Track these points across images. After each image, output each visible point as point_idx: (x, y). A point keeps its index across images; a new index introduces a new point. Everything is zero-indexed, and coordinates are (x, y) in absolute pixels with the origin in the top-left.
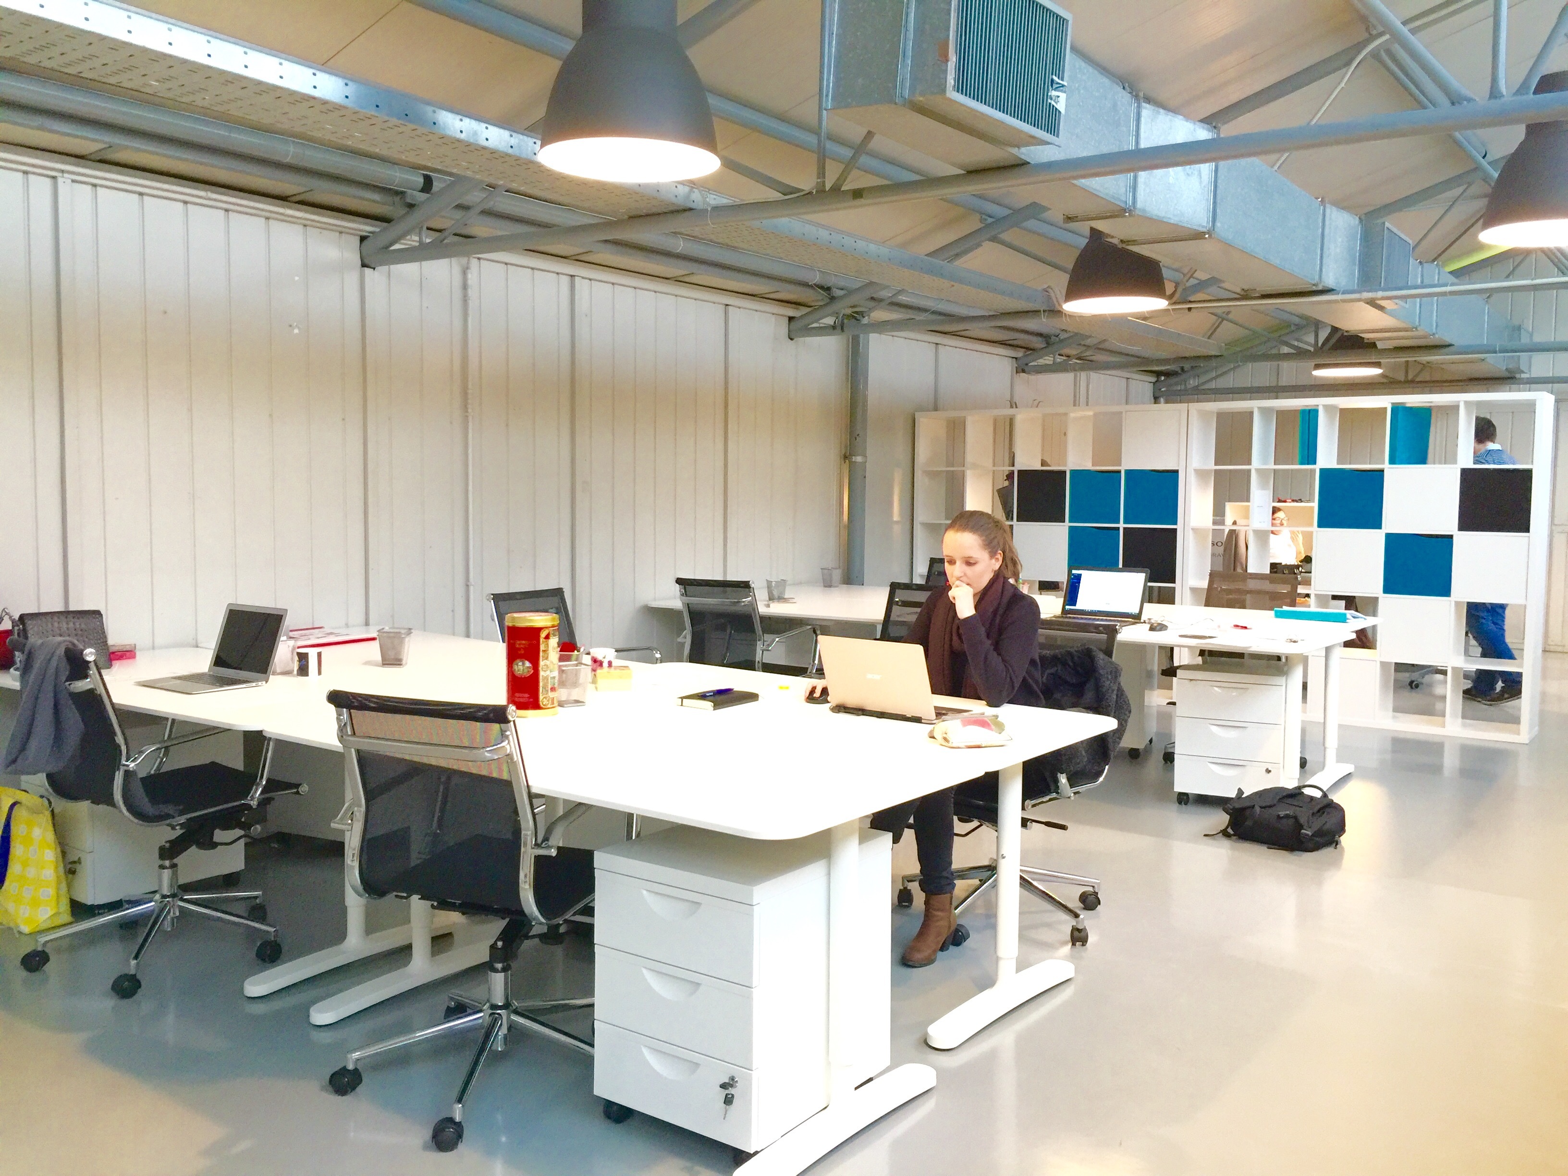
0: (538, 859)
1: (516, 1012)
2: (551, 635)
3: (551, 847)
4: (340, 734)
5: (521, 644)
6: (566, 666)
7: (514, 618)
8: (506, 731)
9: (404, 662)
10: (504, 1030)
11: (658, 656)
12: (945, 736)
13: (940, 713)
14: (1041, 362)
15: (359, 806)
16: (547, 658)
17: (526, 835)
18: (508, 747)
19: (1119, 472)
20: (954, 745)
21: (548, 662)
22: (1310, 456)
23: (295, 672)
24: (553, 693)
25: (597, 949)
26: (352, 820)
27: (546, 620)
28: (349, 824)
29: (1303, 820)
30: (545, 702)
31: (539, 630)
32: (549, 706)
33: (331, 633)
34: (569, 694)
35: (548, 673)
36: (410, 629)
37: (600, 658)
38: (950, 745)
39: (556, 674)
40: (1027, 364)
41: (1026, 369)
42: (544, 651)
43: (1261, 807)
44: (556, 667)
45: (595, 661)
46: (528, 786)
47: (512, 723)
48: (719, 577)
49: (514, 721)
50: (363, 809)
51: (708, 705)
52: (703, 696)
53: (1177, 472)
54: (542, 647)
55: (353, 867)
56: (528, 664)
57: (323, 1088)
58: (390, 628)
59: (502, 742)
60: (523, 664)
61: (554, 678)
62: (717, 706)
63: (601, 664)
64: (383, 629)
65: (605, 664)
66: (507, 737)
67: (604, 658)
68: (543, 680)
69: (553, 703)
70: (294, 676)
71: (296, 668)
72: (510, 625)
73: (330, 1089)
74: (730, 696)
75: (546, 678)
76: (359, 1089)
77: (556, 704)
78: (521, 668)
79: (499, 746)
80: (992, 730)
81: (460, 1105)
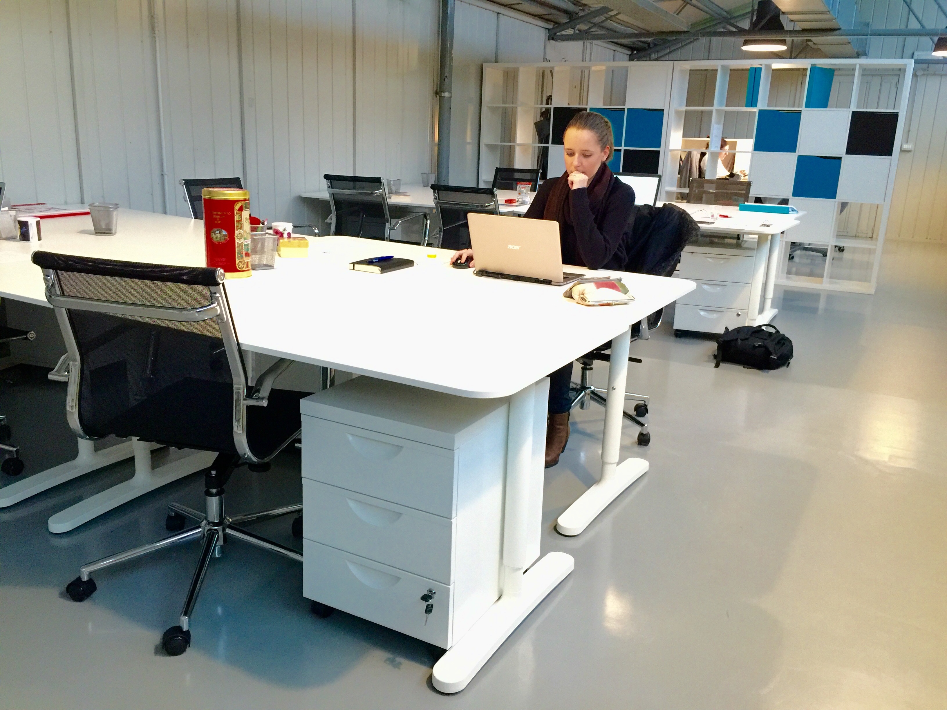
0: (250, 409)
1: (230, 527)
2: (244, 208)
3: (262, 399)
4: (48, 294)
5: (217, 215)
6: (255, 235)
7: (210, 192)
8: (215, 293)
9: (113, 231)
10: (221, 542)
11: (316, 231)
12: (582, 296)
13: (567, 277)
14: (564, 33)
15: (75, 360)
16: (241, 228)
17: (239, 389)
18: (218, 308)
19: (623, 110)
20: (591, 303)
21: (242, 232)
22: (753, 102)
23: (19, 238)
24: (248, 258)
25: (304, 481)
26: (68, 373)
27: (239, 195)
28: (66, 376)
29: (771, 349)
30: (241, 265)
31: (234, 202)
32: (244, 269)
33: (52, 208)
34: (260, 260)
35: (242, 240)
36: (117, 204)
37: (281, 229)
38: (587, 303)
39: (249, 242)
40: (555, 34)
41: (555, 37)
42: (238, 221)
43: (741, 340)
44: (249, 237)
45: (277, 232)
46: (238, 344)
47: (221, 286)
48: (351, 175)
49: (223, 284)
50: (78, 363)
51: (376, 269)
52: (370, 262)
53: (662, 110)
54: (236, 218)
55: (72, 413)
56: (224, 233)
57: (62, 595)
58: (99, 203)
59: (212, 303)
60: (220, 233)
61: (247, 245)
62: (384, 270)
63: (282, 235)
64: (94, 203)
65: (285, 235)
66: (217, 299)
67: (284, 230)
68: (238, 247)
69: (247, 267)
70: (17, 241)
71: (18, 234)
72: (207, 197)
73: (68, 595)
74: (391, 262)
75: (240, 245)
76: (94, 595)
77: (250, 267)
78: (219, 235)
79: (209, 307)
80: (619, 291)
81: (187, 617)
